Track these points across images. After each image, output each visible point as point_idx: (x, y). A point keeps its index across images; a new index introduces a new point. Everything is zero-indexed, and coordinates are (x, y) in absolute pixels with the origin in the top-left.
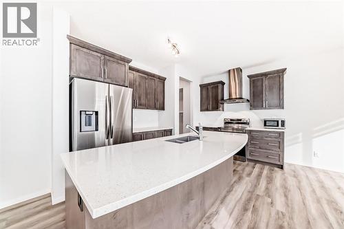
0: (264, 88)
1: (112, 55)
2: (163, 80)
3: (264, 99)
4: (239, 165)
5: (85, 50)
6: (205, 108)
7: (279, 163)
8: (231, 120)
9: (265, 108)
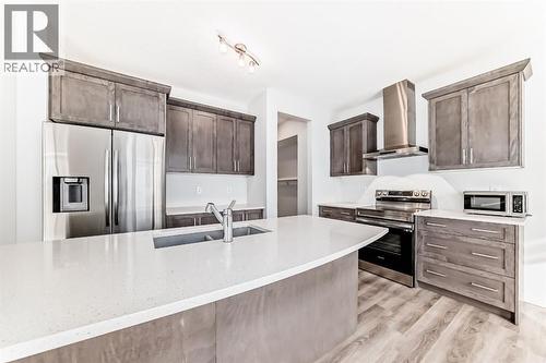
0: (464, 118)
1: (131, 82)
2: (250, 121)
3: (464, 145)
4: (395, 293)
5: (77, 76)
6: (338, 169)
7: (502, 306)
8: (390, 193)
9: (468, 166)
